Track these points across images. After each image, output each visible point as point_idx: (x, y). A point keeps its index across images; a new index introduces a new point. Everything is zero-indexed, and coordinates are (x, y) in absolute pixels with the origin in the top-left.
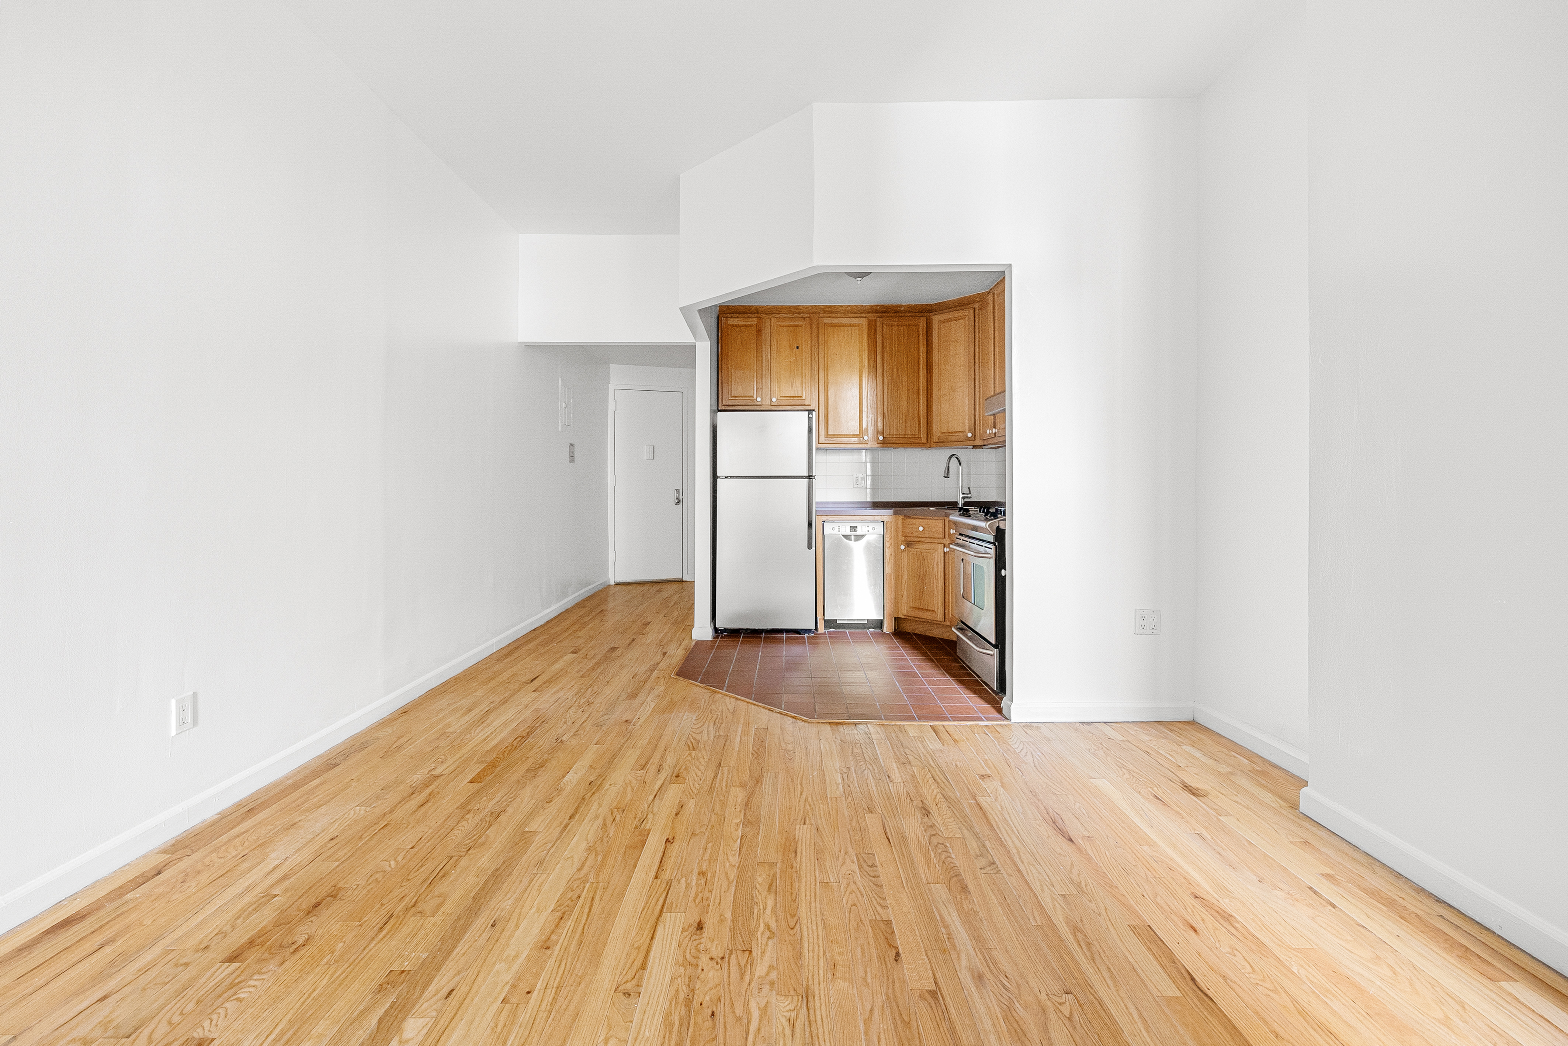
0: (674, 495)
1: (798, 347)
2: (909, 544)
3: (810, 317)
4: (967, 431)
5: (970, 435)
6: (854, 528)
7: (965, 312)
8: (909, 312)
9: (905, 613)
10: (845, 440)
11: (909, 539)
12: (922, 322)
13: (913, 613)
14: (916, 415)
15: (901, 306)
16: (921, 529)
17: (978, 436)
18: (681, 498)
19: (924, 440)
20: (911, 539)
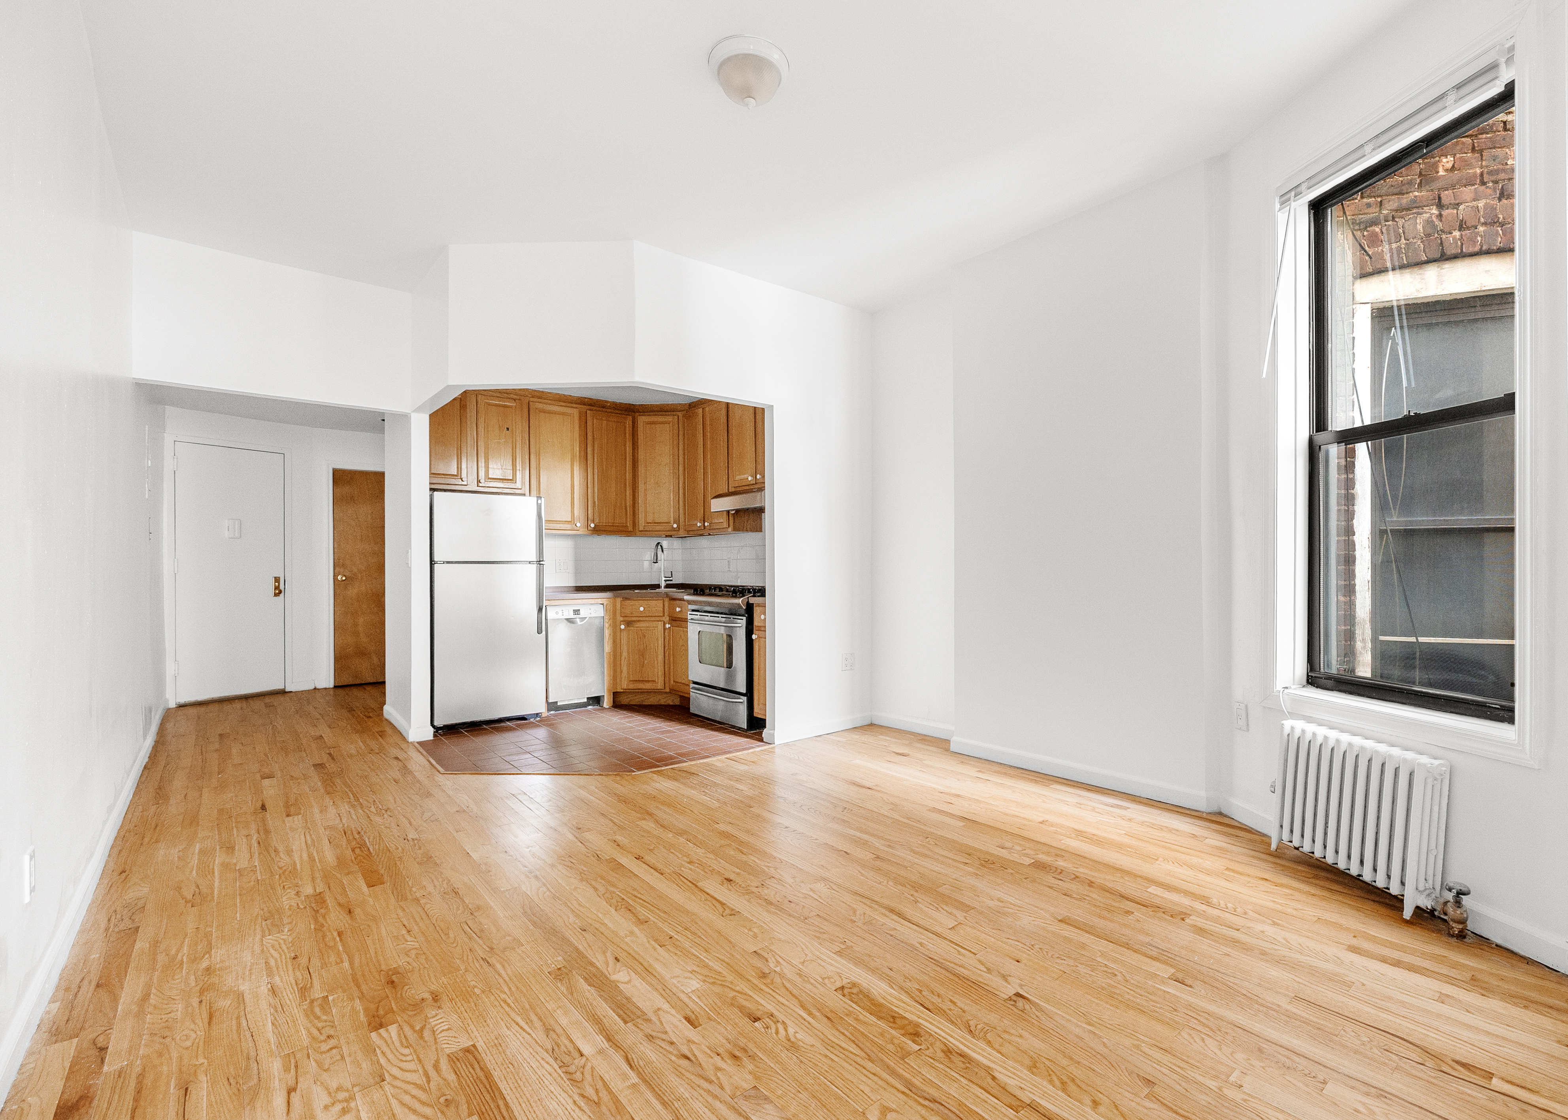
0: (272, 584)
1: (508, 429)
2: (629, 624)
3: (520, 400)
4: (672, 522)
5: (675, 526)
6: (577, 612)
7: (669, 419)
8: (615, 409)
9: (625, 687)
10: (558, 526)
11: (627, 619)
12: (629, 421)
13: (631, 686)
14: (623, 505)
15: (606, 402)
16: (642, 609)
17: (681, 527)
18: (282, 587)
19: (630, 529)
20: (630, 619)
